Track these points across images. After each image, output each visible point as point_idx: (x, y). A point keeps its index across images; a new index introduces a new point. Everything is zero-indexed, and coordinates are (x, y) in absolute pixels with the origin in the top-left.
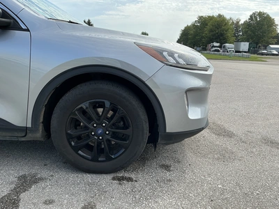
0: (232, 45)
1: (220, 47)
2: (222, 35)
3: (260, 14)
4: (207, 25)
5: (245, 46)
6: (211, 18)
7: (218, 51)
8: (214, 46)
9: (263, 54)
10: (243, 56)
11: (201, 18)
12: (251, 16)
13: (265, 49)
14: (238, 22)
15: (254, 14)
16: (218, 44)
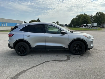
0: (91, 25)
1: (86, 25)
2: (86, 21)
3: (100, 13)
4: (81, 18)
5: (95, 25)
6: (82, 15)
7: (86, 27)
8: (84, 25)
9: (102, 27)
10: (95, 29)
11: (78, 15)
12: (96, 14)
13: (103, 25)
14: (92, 16)
15: (98, 13)
16: (85, 25)
